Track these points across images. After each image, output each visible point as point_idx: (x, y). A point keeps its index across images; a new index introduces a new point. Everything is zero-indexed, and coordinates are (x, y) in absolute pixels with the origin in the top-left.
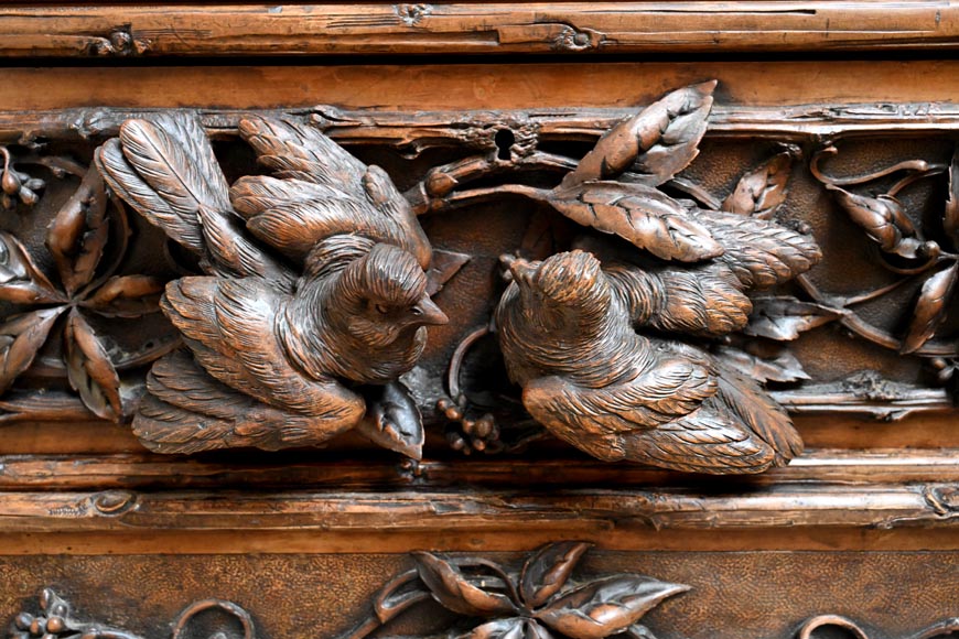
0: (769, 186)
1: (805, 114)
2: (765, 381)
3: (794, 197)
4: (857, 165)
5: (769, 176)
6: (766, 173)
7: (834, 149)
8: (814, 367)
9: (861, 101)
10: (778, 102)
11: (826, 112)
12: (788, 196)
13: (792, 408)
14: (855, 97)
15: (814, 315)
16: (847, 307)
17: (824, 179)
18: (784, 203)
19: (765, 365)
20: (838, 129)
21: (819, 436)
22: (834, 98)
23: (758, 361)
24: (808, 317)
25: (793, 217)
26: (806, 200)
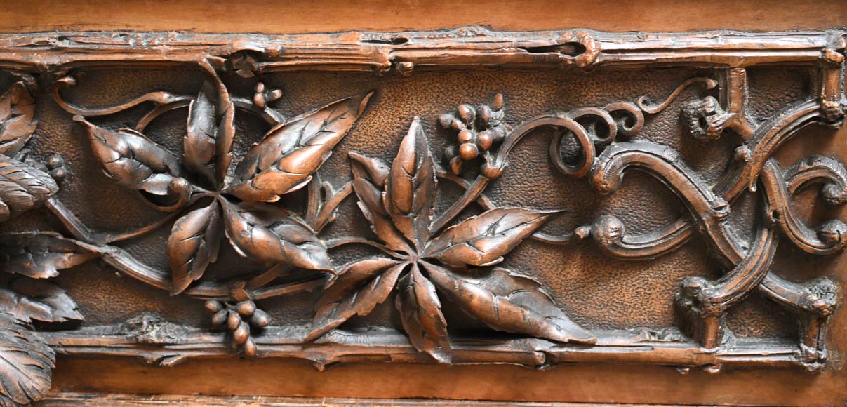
0: (14, 116)
1: (33, 43)
2: (29, 320)
3: (46, 127)
4: (107, 96)
5: (12, 106)
6: (9, 103)
7: (67, 80)
8: (91, 307)
9: (101, 28)
10: (15, 28)
11: (52, 41)
12: (38, 126)
13: (62, 350)
14: (94, 24)
15: (74, 252)
16: (110, 244)
17: (71, 108)
18: (35, 133)
19: (33, 304)
20: (67, 59)
21: (106, 380)
22: (73, 25)
23: (24, 300)
24: (69, 255)
25: (49, 148)
26: (59, 132)
